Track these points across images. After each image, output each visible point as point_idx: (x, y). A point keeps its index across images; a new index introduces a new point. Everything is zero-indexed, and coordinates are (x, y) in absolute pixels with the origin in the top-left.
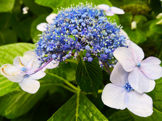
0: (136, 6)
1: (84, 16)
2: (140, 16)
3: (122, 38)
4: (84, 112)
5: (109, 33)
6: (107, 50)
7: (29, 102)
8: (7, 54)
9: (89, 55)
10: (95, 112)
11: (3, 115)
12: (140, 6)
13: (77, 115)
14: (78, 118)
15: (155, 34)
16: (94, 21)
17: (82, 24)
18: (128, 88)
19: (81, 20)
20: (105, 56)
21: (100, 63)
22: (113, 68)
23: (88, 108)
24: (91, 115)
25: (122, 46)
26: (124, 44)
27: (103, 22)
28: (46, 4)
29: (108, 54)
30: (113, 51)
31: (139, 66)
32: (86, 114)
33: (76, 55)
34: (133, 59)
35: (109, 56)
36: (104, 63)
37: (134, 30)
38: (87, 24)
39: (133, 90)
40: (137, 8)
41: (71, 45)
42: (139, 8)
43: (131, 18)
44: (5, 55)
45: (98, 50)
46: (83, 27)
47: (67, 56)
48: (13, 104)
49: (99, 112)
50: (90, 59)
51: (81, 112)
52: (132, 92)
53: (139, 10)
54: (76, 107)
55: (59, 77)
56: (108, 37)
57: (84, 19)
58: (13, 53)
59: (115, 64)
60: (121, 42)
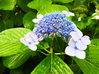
0: (81, 9)
1: (57, 18)
2: (83, 14)
3: (73, 27)
4: (55, 61)
5: (68, 25)
6: (67, 33)
7: (22, 60)
8: (12, 34)
9: (60, 34)
10: (60, 61)
11: (7, 67)
12: (83, 9)
13: (52, 63)
14: (52, 64)
15: (91, 24)
16: (62, 20)
17: (57, 21)
18: (76, 48)
19: (56, 20)
20: (67, 35)
21: (64, 38)
22: (69, 40)
23: (57, 60)
24: (58, 63)
25: (73, 31)
26: (74, 30)
27: (66, 21)
28: (34, 8)
29: (68, 34)
30: (70, 33)
31: (80, 39)
32: (56, 62)
33: (54, 34)
34: (78, 37)
35: (68, 35)
36: (66, 38)
37: (80, 22)
38: (59, 22)
39: (78, 49)
40: (81, 10)
41: (53, 30)
42: (83, 10)
43: (78, 15)
44: (11, 34)
45: (64, 33)
46: (57, 23)
47: (51, 34)
48: (13, 61)
49: (63, 61)
50: (60, 36)
51: (54, 62)
52: (77, 50)
53: (82, 11)
54: (51, 59)
55: (40, 46)
56: (67, 27)
57: (57, 19)
58: (15, 33)
59: (70, 38)
60: (73, 29)
